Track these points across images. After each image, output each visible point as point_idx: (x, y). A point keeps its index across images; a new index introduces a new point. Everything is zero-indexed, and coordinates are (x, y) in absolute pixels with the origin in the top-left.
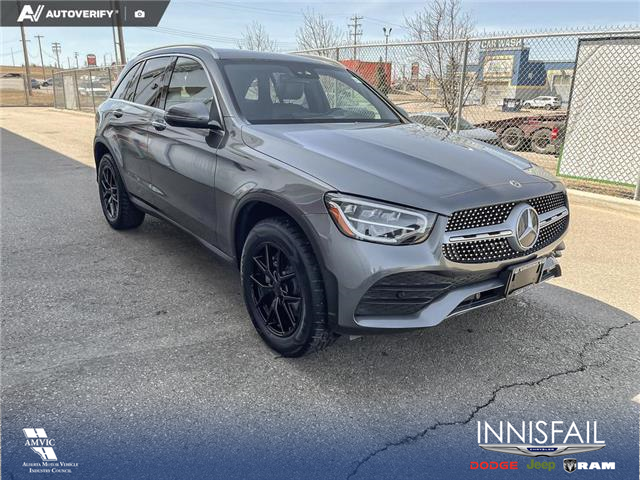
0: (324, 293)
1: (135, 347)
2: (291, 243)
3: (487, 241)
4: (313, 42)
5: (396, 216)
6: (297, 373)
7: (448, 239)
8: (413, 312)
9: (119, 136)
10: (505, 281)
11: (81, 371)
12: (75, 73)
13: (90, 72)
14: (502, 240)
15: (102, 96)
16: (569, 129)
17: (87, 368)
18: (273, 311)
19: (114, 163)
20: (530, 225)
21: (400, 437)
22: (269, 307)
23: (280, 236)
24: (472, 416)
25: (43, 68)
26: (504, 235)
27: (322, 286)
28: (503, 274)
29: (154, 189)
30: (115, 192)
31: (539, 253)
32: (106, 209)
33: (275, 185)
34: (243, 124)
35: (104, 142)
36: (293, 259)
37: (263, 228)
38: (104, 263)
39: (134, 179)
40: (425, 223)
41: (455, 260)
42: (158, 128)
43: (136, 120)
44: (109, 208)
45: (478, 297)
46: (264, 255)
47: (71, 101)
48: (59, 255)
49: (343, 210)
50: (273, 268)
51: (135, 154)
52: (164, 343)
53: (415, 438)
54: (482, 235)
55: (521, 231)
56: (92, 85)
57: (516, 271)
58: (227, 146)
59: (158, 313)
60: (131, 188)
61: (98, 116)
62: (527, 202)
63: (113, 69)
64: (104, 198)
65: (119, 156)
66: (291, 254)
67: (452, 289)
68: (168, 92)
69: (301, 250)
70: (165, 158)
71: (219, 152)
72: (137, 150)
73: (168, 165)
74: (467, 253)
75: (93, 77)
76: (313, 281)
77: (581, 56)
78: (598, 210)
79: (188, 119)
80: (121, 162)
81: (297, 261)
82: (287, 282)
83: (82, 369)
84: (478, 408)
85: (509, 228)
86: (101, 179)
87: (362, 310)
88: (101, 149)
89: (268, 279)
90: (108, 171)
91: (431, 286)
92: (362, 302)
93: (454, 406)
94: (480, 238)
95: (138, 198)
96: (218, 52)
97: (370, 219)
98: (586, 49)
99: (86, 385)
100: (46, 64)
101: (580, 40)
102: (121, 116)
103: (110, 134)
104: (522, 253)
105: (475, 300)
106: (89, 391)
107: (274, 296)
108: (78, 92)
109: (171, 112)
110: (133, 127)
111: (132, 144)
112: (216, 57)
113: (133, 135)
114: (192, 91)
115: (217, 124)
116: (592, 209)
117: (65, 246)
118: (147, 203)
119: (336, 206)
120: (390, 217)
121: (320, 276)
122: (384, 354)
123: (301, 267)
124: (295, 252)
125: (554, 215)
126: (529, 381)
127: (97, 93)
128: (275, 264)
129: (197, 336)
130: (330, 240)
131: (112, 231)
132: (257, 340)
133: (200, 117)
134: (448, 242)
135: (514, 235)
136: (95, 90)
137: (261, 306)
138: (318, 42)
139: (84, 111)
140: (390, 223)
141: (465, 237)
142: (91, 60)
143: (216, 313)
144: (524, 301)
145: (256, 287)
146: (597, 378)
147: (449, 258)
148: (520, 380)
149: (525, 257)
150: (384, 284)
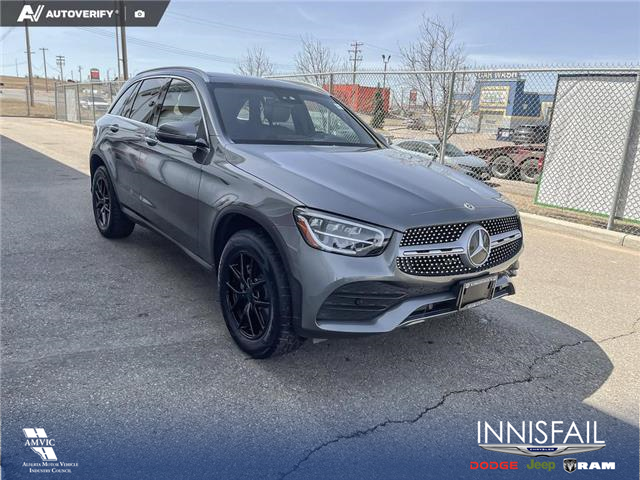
0: (291, 298)
1: (116, 344)
2: (262, 251)
3: (440, 257)
4: (310, 66)
5: (357, 231)
6: (264, 373)
7: (401, 253)
8: (370, 319)
9: (114, 150)
10: (456, 294)
11: (64, 363)
12: (78, 87)
13: (92, 86)
14: (455, 256)
15: (102, 110)
16: (547, 159)
17: (69, 361)
18: (245, 316)
19: (108, 176)
20: (481, 244)
21: (351, 431)
22: (242, 312)
23: (253, 245)
24: (421, 416)
25: (46, 79)
26: (456, 252)
27: (289, 291)
28: (455, 288)
29: (145, 200)
30: (107, 202)
31: (491, 270)
32: (98, 218)
33: (254, 200)
34: (227, 143)
35: (99, 154)
36: (264, 267)
37: (239, 238)
38: (94, 268)
39: (126, 191)
40: (381, 237)
41: (408, 272)
42: (150, 144)
43: (133, 135)
44: (101, 217)
45: (430, 308)
46: (240, 264)
47: (72, 114)
48: (51, 260)
49: (310, 223)
50: (246, 276)
51: (130, 168)
52: (143, 341)
53: (365, 433)
54: (435, 251)
55: (472, 249)
56: (94, 99)
57: (467, 285)
58: (212, 163)
59: (140, 315)
60: (122, 199)
61: (95, 130)
62: (480, 223)
63: (116, 84)
64: (97, 207)
65: (113, 169)
66: (263, 261)
67: (407, 299)
68: (161, 111)
69: (272, 259)
70: (158, 173)
71: (204, 168)
72: (132, 165)
73: (160, 179)
74: (420, 266)
75: (95, 92)
76: (281, 287)
77: (560, 91)
78: (572, 238)
79: (178, 137)
80: (114, 175)
81: (268, 269)
82: (259, 288)
83: (65, 362)
84: (428, 409)
85: (462, 246)
86: (95, 189)
87: (323, 315)
88: (96, 161)
89: (242, 286)
90: (102, 182)
91: (387, 295)
92: (323, 307)
93: (405, 407)
94: (432, 253)
95: (128, 208)
96: (210, 76)
97: (335, 232)
98: (565, 84)
99: (68, 375)
100: (50, 76)
101: (560, 76)
102: (117, 130)
103: (106, 147)
104: (474, 270)
105: (428, 310)
106: (70, 381)
107: (247, 301)
108: (80, 105)
109: (161, 129)
110: (130, 142)
111: (129, 158)
112: (207, 80)
113: (130, 150)
114: (186, 110)
115: (204, 142)
116: (566, 236)
117: (56, 251)
118: (137, 213)
119: (303, 219)
120: (352, 231)
121: (287, 283)
122: (347, 360)
123: (271, 275)
124: (266, 260)
125: (507, 237)
126: (478, 388)
127: (99, 107)
128: (249, 272)
129: (175, 337)
130: (299, 251)
131: (103, 240)
132: (231, 343)
133: (188, 134)
134: (401, 255)
135: (465, 252)
136: (96, 103)
137: (234, 310)
138: (316, 66)
139: (84, 124)
140: (352, 236)
141: (418, 252)
142: (95, 75)
143: (194, 317)
144: (486, 318)
145: (231, 293)
146: (542, 389)
147: (403, 271)
148: (469, 387)
149: (476, 274)
150: (344, 291)
